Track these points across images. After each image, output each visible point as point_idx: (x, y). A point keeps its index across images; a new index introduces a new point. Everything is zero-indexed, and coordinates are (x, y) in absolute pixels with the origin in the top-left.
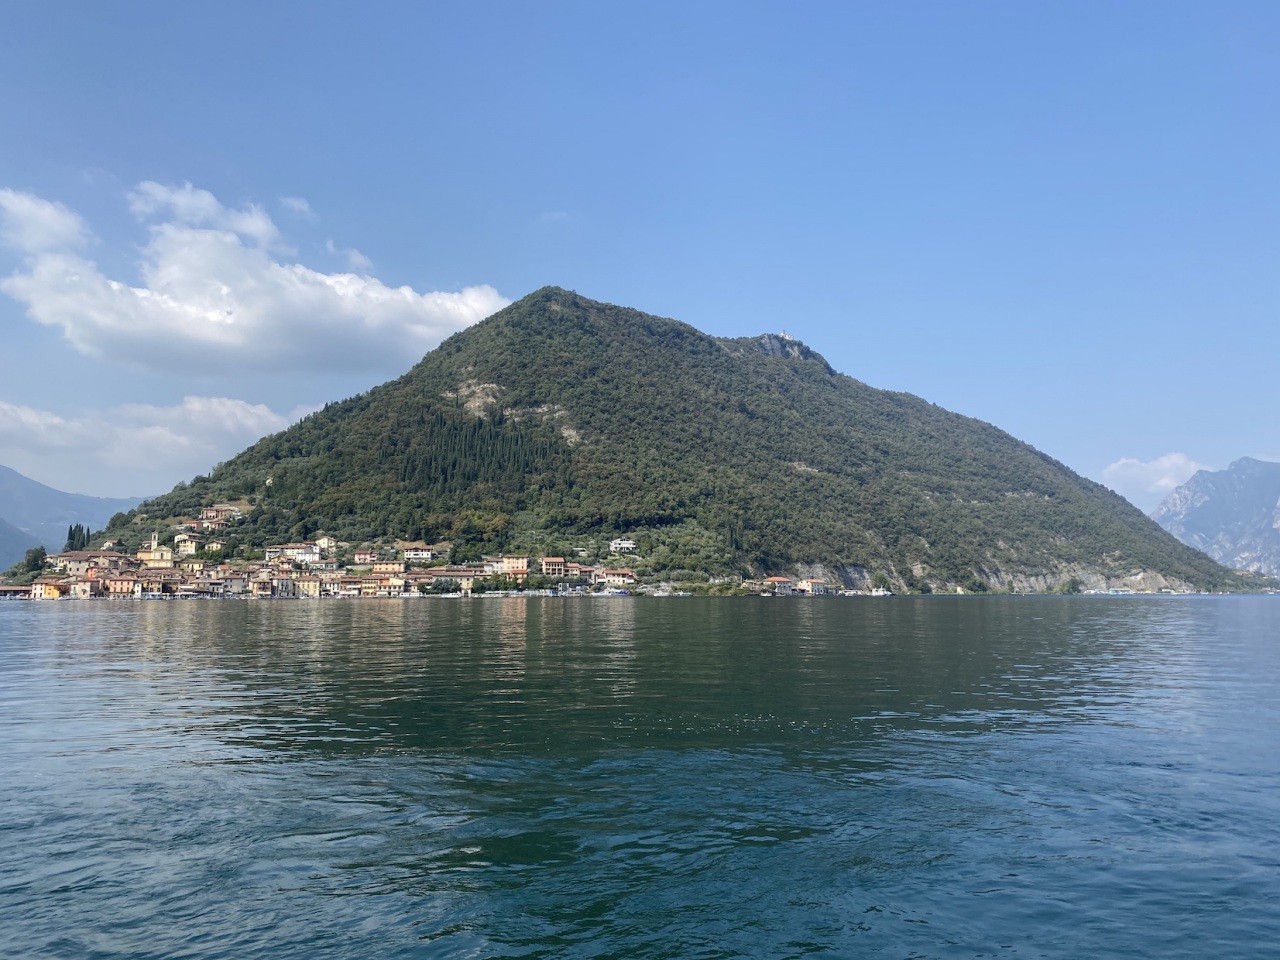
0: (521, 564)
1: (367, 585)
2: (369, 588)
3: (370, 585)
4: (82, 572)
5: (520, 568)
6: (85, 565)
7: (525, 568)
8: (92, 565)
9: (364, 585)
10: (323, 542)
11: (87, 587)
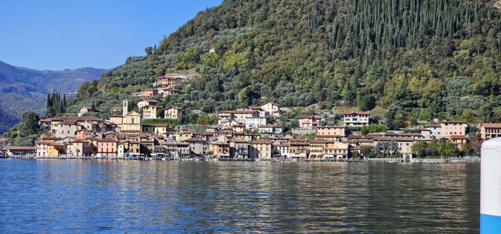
0: (460, 130)
1: (314, 149)
2: (316, 151)
3: (317, 149)
4: (72, 134)
5: (458, 134)
6: (74, 128)
7: (463, 133)
8: (80, 128)
9: (311, 149)
10: (268, 108)
11: (80, 146)
